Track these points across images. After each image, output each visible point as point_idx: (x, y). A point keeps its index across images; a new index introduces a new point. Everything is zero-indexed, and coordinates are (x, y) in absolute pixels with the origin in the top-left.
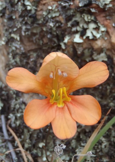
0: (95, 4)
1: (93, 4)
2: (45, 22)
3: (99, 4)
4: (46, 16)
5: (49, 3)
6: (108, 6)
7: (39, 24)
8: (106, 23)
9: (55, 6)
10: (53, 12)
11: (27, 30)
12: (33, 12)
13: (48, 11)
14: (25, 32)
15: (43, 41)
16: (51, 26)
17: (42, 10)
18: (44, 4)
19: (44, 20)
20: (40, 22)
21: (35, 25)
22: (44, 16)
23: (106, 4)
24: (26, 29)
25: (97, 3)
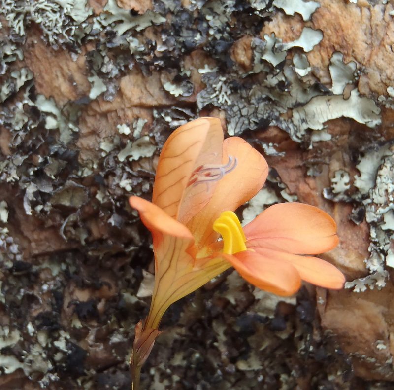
0: (277, 127)
1: (270, 127)
2: (102, 174)
3: (288, 128)
4: (109, 154)
5: (120, 114)
6: (315, 138)
7: (81, 180)
8: (304, 188)
9: (141, 123)
10: (136, 143)
11: (41, 197)
12: (65, 137)
13: (116, 141)
14: (33, 204)
15: (90, 232)
16: (124, 189)
17: (94, 133)
18: (105, 115)
19: (101, 166)
20: (87, 173)
21: (69, 183)
22: (104, 155)
23: (310, 131)
24: (38, 193)
25: (283, 126)
